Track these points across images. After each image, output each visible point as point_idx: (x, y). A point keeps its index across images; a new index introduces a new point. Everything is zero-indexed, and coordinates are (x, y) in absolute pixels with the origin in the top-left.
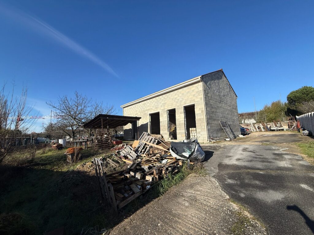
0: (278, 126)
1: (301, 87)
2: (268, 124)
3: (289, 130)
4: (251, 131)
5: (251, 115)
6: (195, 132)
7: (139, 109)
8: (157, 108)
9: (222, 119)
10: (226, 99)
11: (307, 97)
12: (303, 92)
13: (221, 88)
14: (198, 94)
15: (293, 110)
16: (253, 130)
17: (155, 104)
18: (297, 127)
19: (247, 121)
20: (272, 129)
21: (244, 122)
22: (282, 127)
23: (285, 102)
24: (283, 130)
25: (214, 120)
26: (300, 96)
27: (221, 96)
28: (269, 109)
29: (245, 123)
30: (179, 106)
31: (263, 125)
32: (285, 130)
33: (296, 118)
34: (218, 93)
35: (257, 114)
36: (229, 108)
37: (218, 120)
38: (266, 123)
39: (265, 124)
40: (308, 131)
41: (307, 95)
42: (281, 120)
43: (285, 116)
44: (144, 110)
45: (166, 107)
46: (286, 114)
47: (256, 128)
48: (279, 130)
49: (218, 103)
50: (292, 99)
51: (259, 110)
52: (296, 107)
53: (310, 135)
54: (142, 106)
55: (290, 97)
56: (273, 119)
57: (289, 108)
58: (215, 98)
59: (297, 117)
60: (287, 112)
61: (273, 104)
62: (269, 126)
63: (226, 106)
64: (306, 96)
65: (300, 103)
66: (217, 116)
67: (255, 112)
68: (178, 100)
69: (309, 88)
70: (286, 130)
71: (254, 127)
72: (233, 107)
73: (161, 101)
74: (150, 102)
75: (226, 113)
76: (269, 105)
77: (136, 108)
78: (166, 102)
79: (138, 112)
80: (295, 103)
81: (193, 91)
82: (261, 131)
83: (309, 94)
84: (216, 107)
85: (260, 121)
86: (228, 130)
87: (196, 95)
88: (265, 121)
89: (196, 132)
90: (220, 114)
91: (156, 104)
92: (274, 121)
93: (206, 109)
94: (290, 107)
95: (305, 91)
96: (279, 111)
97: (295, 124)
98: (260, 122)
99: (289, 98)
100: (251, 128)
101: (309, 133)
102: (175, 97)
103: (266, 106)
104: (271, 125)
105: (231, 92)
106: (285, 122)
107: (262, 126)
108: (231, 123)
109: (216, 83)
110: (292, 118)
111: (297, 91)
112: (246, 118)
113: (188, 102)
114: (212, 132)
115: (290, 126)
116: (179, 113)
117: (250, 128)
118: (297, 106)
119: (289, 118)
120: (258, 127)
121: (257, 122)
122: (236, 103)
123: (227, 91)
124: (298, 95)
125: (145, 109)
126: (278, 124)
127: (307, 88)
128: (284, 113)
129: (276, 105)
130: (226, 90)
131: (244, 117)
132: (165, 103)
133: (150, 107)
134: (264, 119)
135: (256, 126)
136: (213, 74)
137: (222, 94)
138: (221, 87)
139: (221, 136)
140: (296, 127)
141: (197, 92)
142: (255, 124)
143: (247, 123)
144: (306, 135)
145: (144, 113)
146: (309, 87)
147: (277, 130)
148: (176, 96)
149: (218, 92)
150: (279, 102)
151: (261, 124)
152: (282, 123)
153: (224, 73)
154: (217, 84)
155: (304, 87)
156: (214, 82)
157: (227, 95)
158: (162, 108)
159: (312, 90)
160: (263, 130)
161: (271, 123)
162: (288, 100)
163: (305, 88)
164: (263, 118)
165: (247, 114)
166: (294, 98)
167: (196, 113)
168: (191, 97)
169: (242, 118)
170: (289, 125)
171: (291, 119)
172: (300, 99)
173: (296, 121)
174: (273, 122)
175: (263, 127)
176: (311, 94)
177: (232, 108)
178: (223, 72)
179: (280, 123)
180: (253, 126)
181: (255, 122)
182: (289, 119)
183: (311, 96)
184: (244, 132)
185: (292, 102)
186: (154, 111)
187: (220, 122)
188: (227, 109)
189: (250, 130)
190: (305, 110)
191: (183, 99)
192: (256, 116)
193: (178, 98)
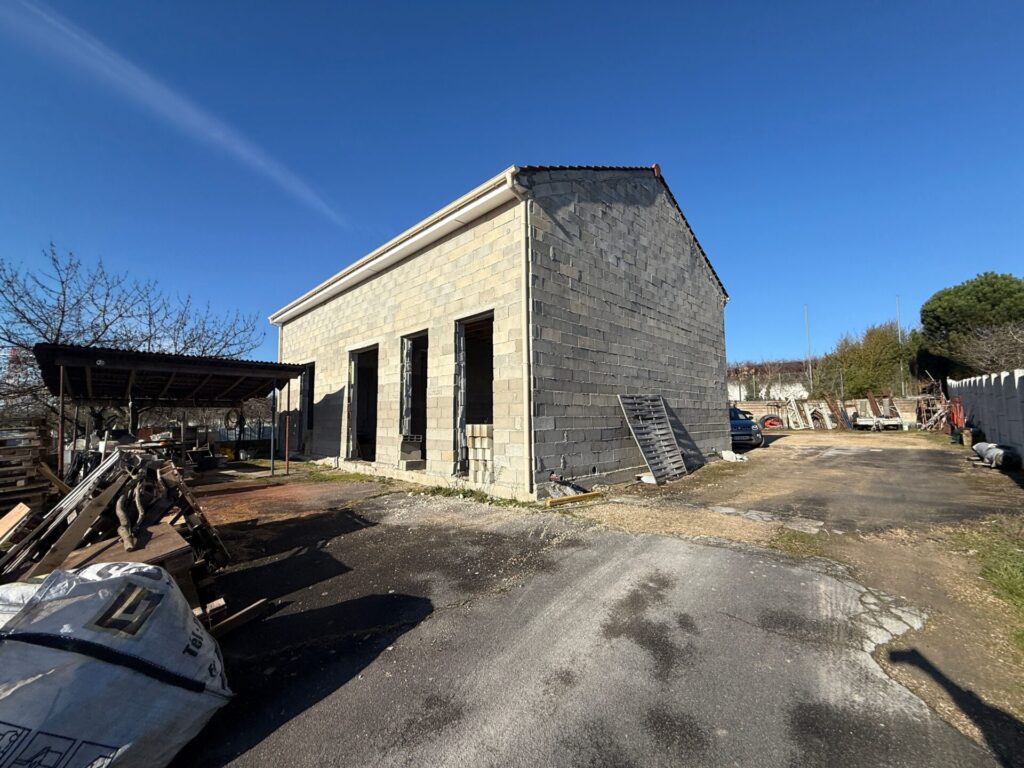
0: (882, 410)
1: (972, 277)
2: (848, 403)
3: (920, 426)
4: (789, 428)
5: (792, 371)
6: (486, 442)
7: (323, 330)
8: (371, 327)
9: (638, 384)
10: (670, 297)
11: (993, 312)
12: (980, 294)
13: (645, 249)
14: (508, 260)
15: (940, 358)
16: (795, 423)
17: (366, 310)
18: (948, 419)
19: (777, 392)
20: (861, 422)
21: (768, 393)
22: (898, 415)
23: (911, 328)
24: (898, 428)
25: (587, 389)
26: (969, 306)
27: (642, 284)
28: (854, 350)
29: (769, 399)
30: (440, 318)
31: (830, 407)
32: (906, 428)
33: (945, 386)
34: (623, 267)
35: (814, 367)
36: (681, 339)
37: (613, 389)
38: (844, 400)
39: (839, 403)
40: (999, 447)
41: (993, 306)
42: (896, 391)
43: (910, 376)
44: (335, 337)
45: (399, 325)
46: (912, 371)
47: (805, 418)
48: (887, 428)
49: (617, 310)
50: (937, 319)
51: (820, 355)
52: (950, 349)
53: (1009, 465)
54: (330, 319)
55: (933, 311)
56: (866, 386)
57: (927, 350)
58: (605, 286)
59: (950, 382)
60: (917, 366)
61: (871, 334)
62: (850, 412)
63: (663, 326)
64: (989, 307)
65: (965, 334)
66: (605, 370)
67: (806, 362)
68: (440, 289)
69: (1004, 277)
70: (909, 427)
71: (801, 411)
72: (705, 334)
73: (386, 295)
74: (353, 303)
75: (664, 359)
76: (858, 337)
77: (314, 327)
78: (400, 298)
79: (318, 344)
80: (949, 331)
81: (491, 245)
82: (822, 429)
83: (1000, 301)
84: (605, 328)
85: (821, 393)
86: (660, 434)
87: (501, 268)
88: (839, 392)
89: (491, 445)
90: (628, 363)
91: (371, 311)
92: (870, 394)
93: (537, 333)
94: (927, 346)
95: (987, 289)
96: (890, 360)
97: (941, 408)
98: (823, 397)
99: (927, 315)
100: (790, 416)
101: (1006, 457)
102: (429, 279)
103: (846, 341)
104: (859, 407)
105: (697, 271)
106: (909, 398)
107: (825, 411)
108: (687, 402)
109: (615, 219)
110: (933, 385)
111: (958, 291)
112: (776, 380)
113: (471, 300)
114: (565, 447)
115: (923, 414)
116: (440, 353)
117: (785, 416)
118: (954, 342)
119: (922, 385)
120: (812, 414)
121: (812, 397)
122: (720, 320)
123: (675, 267)
124: (961, 302)
125: (340, 331)
126: (881, 404)
127: (996, 277)
128: (905, 369)
129: (882, 338)
130: (673, 260)
131: (769, 377)
132: (398, 307)
133: (353, 321)
134: (837, 385)
135: (808, 410)
136: (602, 176)
137: (649, 275)
138: (644, 241)
139: (620, 464)
140: (944, 419)
141: (505, 252)
142: (805, 401)
143: (777, 398)
144: (993, 465)
145: (335, 348)
146: (1002, 275)
147: (877, 426)
148: (432, 275)
149: (622, 262)
150: (892, 328)
151: (823, 405)
152: (898, 403)
153: (666, 186)
154: (622, 227)
155: (986, 274)
156: (604, 213)
157: (678, 284)
158: (387, 329)
159: (1015, 286)
160: (829, 424)
161: (858, 401)
162: (923, 321)
163: (990, 280)
164: (832, 384)
165: (780, 365)
166: (946, 313)
167: (495, 354)
168: (482, 275)
169: (763, 381)
170: (919, 411)
171: (931, 391)
172: (969, 316)
173: (948, 398)
174: (867, 397)
175: (830, 413)
176: (1008, 302)
177: (697, 339)
178: (662, 179)
179: (891, 403)
180: (797, 411)
181: (806, 395)
182: (924, 391)
183: (1009, 309)
184: (751, 435)
185: (938, 328)
186: (363, 339)
187: (622, 397)
188: (671, 342)
189: (785, 422)
190: (980, 359)
191: (454, 284)
192: (809, 373)
193: (440, 281)
